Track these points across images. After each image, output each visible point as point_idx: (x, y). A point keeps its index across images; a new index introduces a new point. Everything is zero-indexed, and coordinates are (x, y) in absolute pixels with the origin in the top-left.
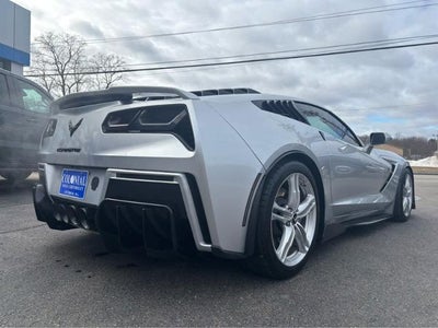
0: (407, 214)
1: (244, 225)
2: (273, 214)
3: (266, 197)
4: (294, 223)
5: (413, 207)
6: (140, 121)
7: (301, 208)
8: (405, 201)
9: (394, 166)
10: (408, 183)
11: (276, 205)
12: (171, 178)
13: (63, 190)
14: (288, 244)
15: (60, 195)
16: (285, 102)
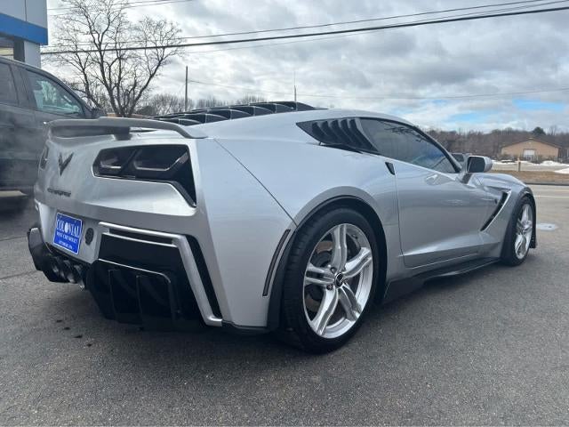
0: (521, 256)
1: (265, 294)
2: (306, 278)
3: (296, 259)
4: (338, 285)
5: (533, 245)
6: (135, 163)
7: (350, 266)
8: (520, 239)
9: (505, 195)
10: (525, 216)
11: (311, 267)
12: (169, 240)
13: (57, 239)
14: (327, 313)
15: (54, 244)
16: (344, 121)
